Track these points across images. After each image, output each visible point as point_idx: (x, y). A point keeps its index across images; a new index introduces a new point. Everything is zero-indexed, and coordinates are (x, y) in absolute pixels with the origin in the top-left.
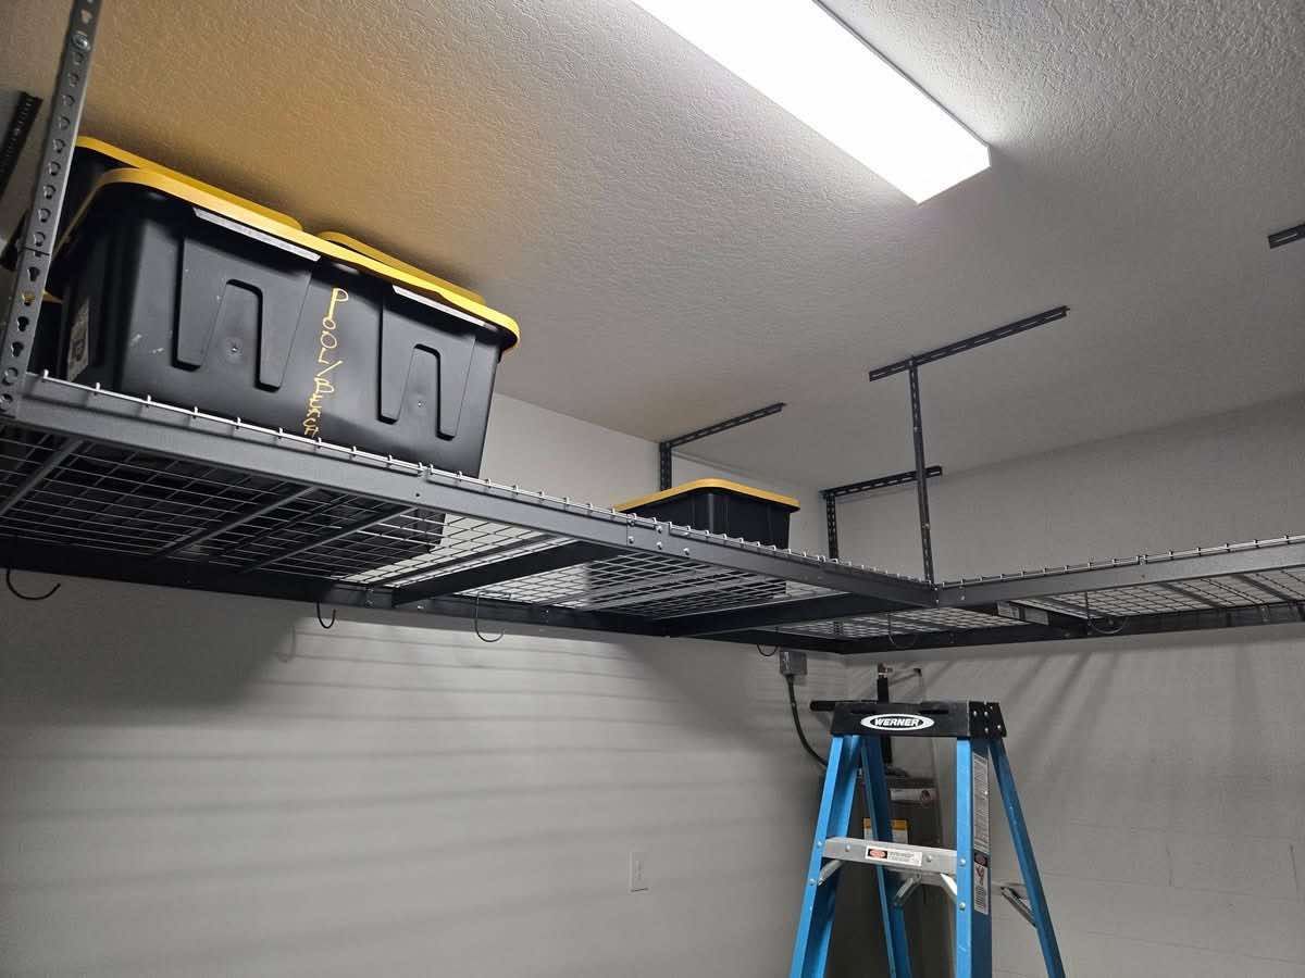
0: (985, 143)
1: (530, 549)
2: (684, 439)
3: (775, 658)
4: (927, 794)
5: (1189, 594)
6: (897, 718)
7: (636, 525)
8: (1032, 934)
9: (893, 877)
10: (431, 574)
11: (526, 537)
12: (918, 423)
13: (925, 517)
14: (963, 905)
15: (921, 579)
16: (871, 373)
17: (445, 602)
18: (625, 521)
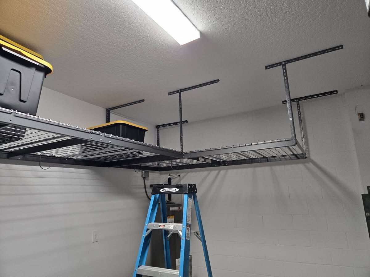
0: (199, 31)
1: (58, 140)
2: (114, 108)
3: (140, 173)
4: (179, 208)
5: (243, 155)
6: (170, 189)
7: (93, 133)
8: (200, 243)
9: (167, 232)
10: (22, 147)
11: (56, 136)
12: (181, 108)
13: (181, 134)
14: (183, 238)
15: (180, 151)
16: (169, 93)
17: (28, 156)
18: (90, 132)
